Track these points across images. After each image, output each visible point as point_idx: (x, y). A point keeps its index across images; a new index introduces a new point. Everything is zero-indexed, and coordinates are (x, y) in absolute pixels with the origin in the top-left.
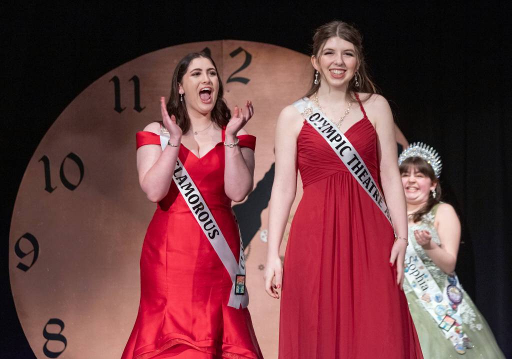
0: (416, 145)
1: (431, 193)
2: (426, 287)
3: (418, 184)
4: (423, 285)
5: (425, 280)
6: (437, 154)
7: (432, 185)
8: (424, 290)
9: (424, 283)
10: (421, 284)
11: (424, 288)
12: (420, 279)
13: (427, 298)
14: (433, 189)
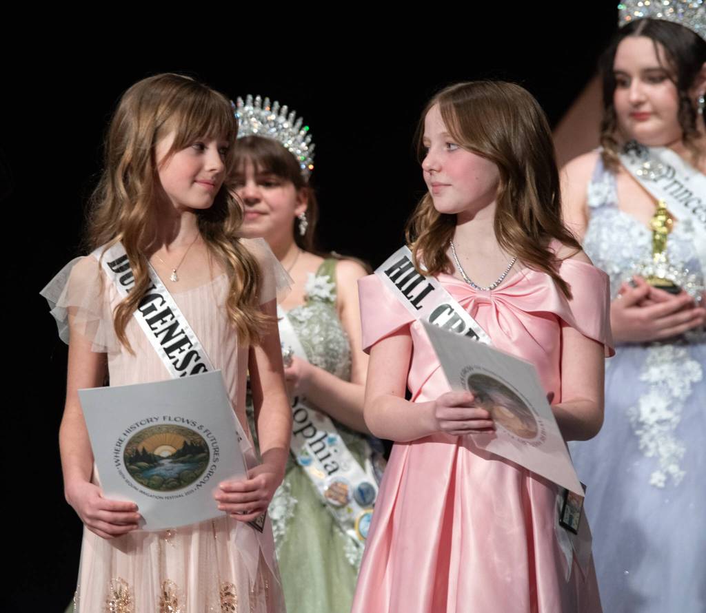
0: (245, 104)
1: (297, 221)
2: (335, 466)
3: (267, 203)
4: (328, 461)
5: (329, 449)
6: (299, 123)
7: (298, 201)
8: (330, 473)
9: (329, 455)
10: (321, 460)
11: (329, 469)
12: (318, 446)
13: (341, 494)
14: (301, 211)
